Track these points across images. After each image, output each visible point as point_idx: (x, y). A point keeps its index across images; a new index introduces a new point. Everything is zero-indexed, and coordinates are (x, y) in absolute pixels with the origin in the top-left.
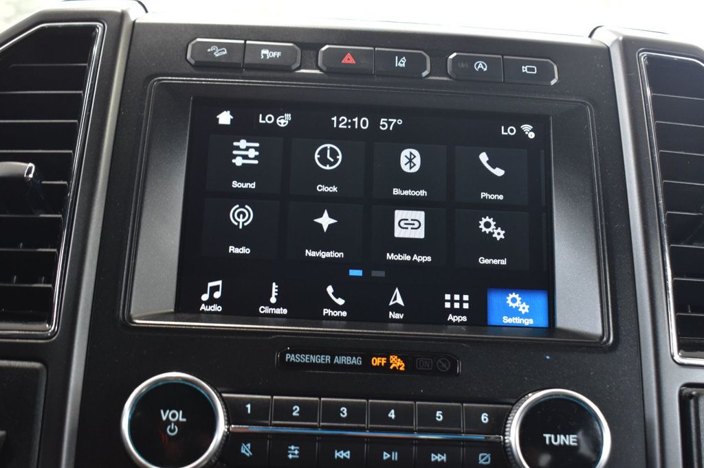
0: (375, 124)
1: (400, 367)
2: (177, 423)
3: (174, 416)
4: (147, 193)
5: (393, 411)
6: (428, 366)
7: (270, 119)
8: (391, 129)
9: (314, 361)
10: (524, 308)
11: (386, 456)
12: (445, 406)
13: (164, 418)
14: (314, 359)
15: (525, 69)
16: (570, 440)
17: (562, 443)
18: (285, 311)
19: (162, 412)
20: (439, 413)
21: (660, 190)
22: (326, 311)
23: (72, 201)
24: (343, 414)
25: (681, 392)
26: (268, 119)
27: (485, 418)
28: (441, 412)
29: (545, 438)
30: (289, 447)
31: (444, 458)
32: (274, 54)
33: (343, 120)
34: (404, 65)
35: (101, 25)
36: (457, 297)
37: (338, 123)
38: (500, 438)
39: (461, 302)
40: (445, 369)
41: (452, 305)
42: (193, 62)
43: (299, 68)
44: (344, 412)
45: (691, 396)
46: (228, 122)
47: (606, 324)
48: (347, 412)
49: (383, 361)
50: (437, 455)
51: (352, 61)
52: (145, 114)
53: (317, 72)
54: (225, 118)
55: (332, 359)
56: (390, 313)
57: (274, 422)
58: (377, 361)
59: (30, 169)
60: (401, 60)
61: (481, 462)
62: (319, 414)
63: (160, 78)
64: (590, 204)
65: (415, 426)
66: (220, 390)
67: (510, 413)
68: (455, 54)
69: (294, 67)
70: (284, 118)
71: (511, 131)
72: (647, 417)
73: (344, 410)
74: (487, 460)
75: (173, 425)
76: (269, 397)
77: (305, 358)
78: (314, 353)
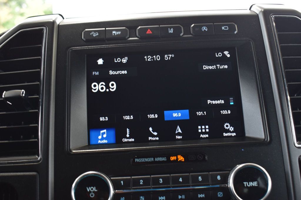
0: (162, 58)
1: (182, 160)
2: (94, 192)
3: (92, 189)
5: (181, 179)
6: (194, 158)
7: (119, 60)
8: (170, 59)
9: (147, 161)
10: (231, 129)
11: (180, 197)
12: (202, 174)
13: (88, 190)
14: (147, 160)
15: (223, 28)
16: (255, 184)
17: (251, 185)
18: (133, 140)
19: (87, 188)
20: (200, 178)
21: (284, 74)
22: (150, 138)
23: (41, 104)
24: (161, 181)
25: (299, 159)
26: (118, 60)
27: (219, 178)
28: (200, 177)
29: (244, 184)
30: (140, 197)
31: (204, 196)
32: (118, 33)
33: (149, 57)
34: (172, 32)
35: (45, 28)
36: (203, 127)
37: (147, 59)
38: (226, 185)
39: (205, 129)
40: (201, 159)
41: (202, 131)
42: (84, 40)
43: (129, 38)
46: (102, 63)
47: (266, 133)
48: (162, 181)
49: (175, 158)
50: (200, 195)
51: (151, 32)
52: (67, 65)
53: (136, 38)
54: (100, 62)
55: (154, 159)
56: (176, 136)
57: (133, 188)
58: (173, 158)
59: (23, 92)
60: (171, 30)
61: (219, 196)
62: (151, 183)
63: (72, 48)
64: (255, 83)
65: (191, 183)
66: (110, 176)
67: (229, 174)
68: (193, 25)
69: (127, 38)
70: (125, 59)
71: (220, 55)
72: (286, 170)
73: (161, 180)
74: (221, 195)
75: (92, 193)
76: (130, 177)
77: (143, 160)
78: (147, 158)
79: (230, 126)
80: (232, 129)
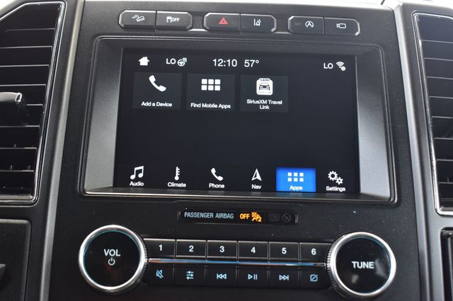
0: (241, 63)
1: (258, 220)
2: (115, 257)
3: (112, 253)
4: (94, 111)
5: (254, 248)
6: (277, 219)
7: (173, 62)
8: (252, 66)
9: (203, 217)
11: (250, 277)
12: (288, 245)
13: (106, 254)
14: (202, 215)
15: (338, 26)
16: (369, 265)
17: (364, 267)
18: (185, 185)
19: (105, 250)
21: (427, 102)
22: (211, 185)
23: (46, 117)
25: (442, 233)
27: (314, 252)
28: (285, 249)
29: (353, 264)
30: (187, 272)
31: (288, 278)
32: (175, 19)
33: (221, 61)
34: (259, 25)
35: (64, 3)
36: (296, 174)
37: (218, 63)
38: (324, 265)
40: (287, 220)
42: (123, 26)
43: (191, 28)
44: (223, 249)
45: (449, 236)
46: (146, 64)
47: (393, 190)
49: (248, 216)
50: (283, 276)
51: (226, 23)
52: (92, 59)
54: (144, 61)
55: (215, 215)
56: (253, 185)
57: (177, 256)
58: (243, 216)
59: (19, 96)
60: (258, 22)
61: (312, 280)
62: (206, 251)
63: (102, 36)
64: (382, 112)
65: (268, 257)
66: (142, 236)
67: (330, 248)
68: (292, 17)
69: (188, 27)
70: (182, 61)
71: (330, 66)
72: (420, 249)
73: (222, 247)
74: (315, 279)
75: (112, 259)
76: (174, 240)
77: (197, 215)
78: (203, 212)
79: (338, 176)
80: (340, 181)
